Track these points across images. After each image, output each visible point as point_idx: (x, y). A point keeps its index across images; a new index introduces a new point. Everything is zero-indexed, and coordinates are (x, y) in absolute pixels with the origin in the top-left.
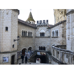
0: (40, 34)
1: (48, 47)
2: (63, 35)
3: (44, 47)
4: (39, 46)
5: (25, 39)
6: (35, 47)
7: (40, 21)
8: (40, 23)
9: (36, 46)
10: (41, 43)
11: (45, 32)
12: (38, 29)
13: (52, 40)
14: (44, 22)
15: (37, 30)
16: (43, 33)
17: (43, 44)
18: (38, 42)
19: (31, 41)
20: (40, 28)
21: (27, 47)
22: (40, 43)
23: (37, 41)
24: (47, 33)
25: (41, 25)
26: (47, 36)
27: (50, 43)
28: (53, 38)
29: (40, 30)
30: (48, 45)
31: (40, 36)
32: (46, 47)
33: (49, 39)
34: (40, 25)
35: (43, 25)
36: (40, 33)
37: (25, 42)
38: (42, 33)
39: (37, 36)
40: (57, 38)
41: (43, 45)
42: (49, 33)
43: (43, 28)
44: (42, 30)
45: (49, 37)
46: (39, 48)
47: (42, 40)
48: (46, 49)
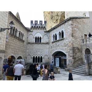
0: (34, 39)
1: (46, 57)
2: (72, 34)
3: (40, 57)
4: (33, 57)
5: (14, 41)
6: (26, 58)
7: (35, 21)
8: (36, 24)
9: (29, 56)
10: (37, 52)
11: (42, 37)
12: (33, 31)
13: (52, 47)
14: (41, 23)
15: (30, 33)
16: (39, 37)
17: (39, 53)
18: (31, 51)
19: (22, 47)
20: (35, 31)
21: (17, 55)
22: (35, 51)
23: (30, 49)
24: (44, 37)
25: (37, 27)
26: (45, 42)
27: (49, 52)
28: (54, 43)
29: (34, 34)
30: (46, 54)
31: (34, 42)
32: (43, 57)
33: (47, 46)
34: (35, 27)
35: (40, 27)
36: (35, 37)
37: (14, 45)
38: (37, 37)
39: (30, 41)
40: (62, 41)
41: (38, 55)
42: (47, 38)
43: (39, 31)
44: (39, 34)
45: (48, 43)
46: (32, 60)
47: (38, 48)
48: (43, 59)
